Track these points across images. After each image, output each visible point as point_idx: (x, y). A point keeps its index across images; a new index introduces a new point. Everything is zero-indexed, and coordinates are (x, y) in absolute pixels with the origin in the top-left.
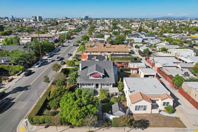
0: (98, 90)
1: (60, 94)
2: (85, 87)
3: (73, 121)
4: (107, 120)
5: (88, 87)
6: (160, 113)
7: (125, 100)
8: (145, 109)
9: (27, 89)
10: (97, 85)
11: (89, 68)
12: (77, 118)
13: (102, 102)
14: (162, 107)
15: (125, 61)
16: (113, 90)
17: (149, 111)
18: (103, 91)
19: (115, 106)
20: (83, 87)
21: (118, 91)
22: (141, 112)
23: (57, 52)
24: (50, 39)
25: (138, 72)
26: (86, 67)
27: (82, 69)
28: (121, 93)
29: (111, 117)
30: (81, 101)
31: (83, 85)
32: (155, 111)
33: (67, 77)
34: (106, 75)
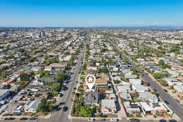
0: (92, 104)
1: (79, 107)
2: (87, 103)
3: (85, 115)
4: (95, 115)
5: (88, 103)
6: (112, 113)
7: (101, 109)
8: (107, 112)
9: (64, 104)
10: (91, 103)
11: (88, 95)
12: (86, 114)
13: (93, 109)
14: (113, 111)
15: (104, 89)
16: (97, 105)
17: (108, 112)
18: (94, 105)
19: (97, 111)
20: (86, 103)
21: (99, 105)
22: (105, 113)
23: (69, 80)
24: (63, 68)
25: (109, 95)
26: (87, 95)
27: (86, 96)
28: (100, 106)
29: (96, 114)
30: (87, 110)
31: (86, 102)
32: (110, 113)
33: (79, 97)
34: (95, 98)
